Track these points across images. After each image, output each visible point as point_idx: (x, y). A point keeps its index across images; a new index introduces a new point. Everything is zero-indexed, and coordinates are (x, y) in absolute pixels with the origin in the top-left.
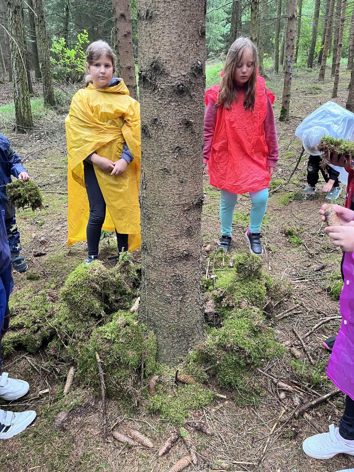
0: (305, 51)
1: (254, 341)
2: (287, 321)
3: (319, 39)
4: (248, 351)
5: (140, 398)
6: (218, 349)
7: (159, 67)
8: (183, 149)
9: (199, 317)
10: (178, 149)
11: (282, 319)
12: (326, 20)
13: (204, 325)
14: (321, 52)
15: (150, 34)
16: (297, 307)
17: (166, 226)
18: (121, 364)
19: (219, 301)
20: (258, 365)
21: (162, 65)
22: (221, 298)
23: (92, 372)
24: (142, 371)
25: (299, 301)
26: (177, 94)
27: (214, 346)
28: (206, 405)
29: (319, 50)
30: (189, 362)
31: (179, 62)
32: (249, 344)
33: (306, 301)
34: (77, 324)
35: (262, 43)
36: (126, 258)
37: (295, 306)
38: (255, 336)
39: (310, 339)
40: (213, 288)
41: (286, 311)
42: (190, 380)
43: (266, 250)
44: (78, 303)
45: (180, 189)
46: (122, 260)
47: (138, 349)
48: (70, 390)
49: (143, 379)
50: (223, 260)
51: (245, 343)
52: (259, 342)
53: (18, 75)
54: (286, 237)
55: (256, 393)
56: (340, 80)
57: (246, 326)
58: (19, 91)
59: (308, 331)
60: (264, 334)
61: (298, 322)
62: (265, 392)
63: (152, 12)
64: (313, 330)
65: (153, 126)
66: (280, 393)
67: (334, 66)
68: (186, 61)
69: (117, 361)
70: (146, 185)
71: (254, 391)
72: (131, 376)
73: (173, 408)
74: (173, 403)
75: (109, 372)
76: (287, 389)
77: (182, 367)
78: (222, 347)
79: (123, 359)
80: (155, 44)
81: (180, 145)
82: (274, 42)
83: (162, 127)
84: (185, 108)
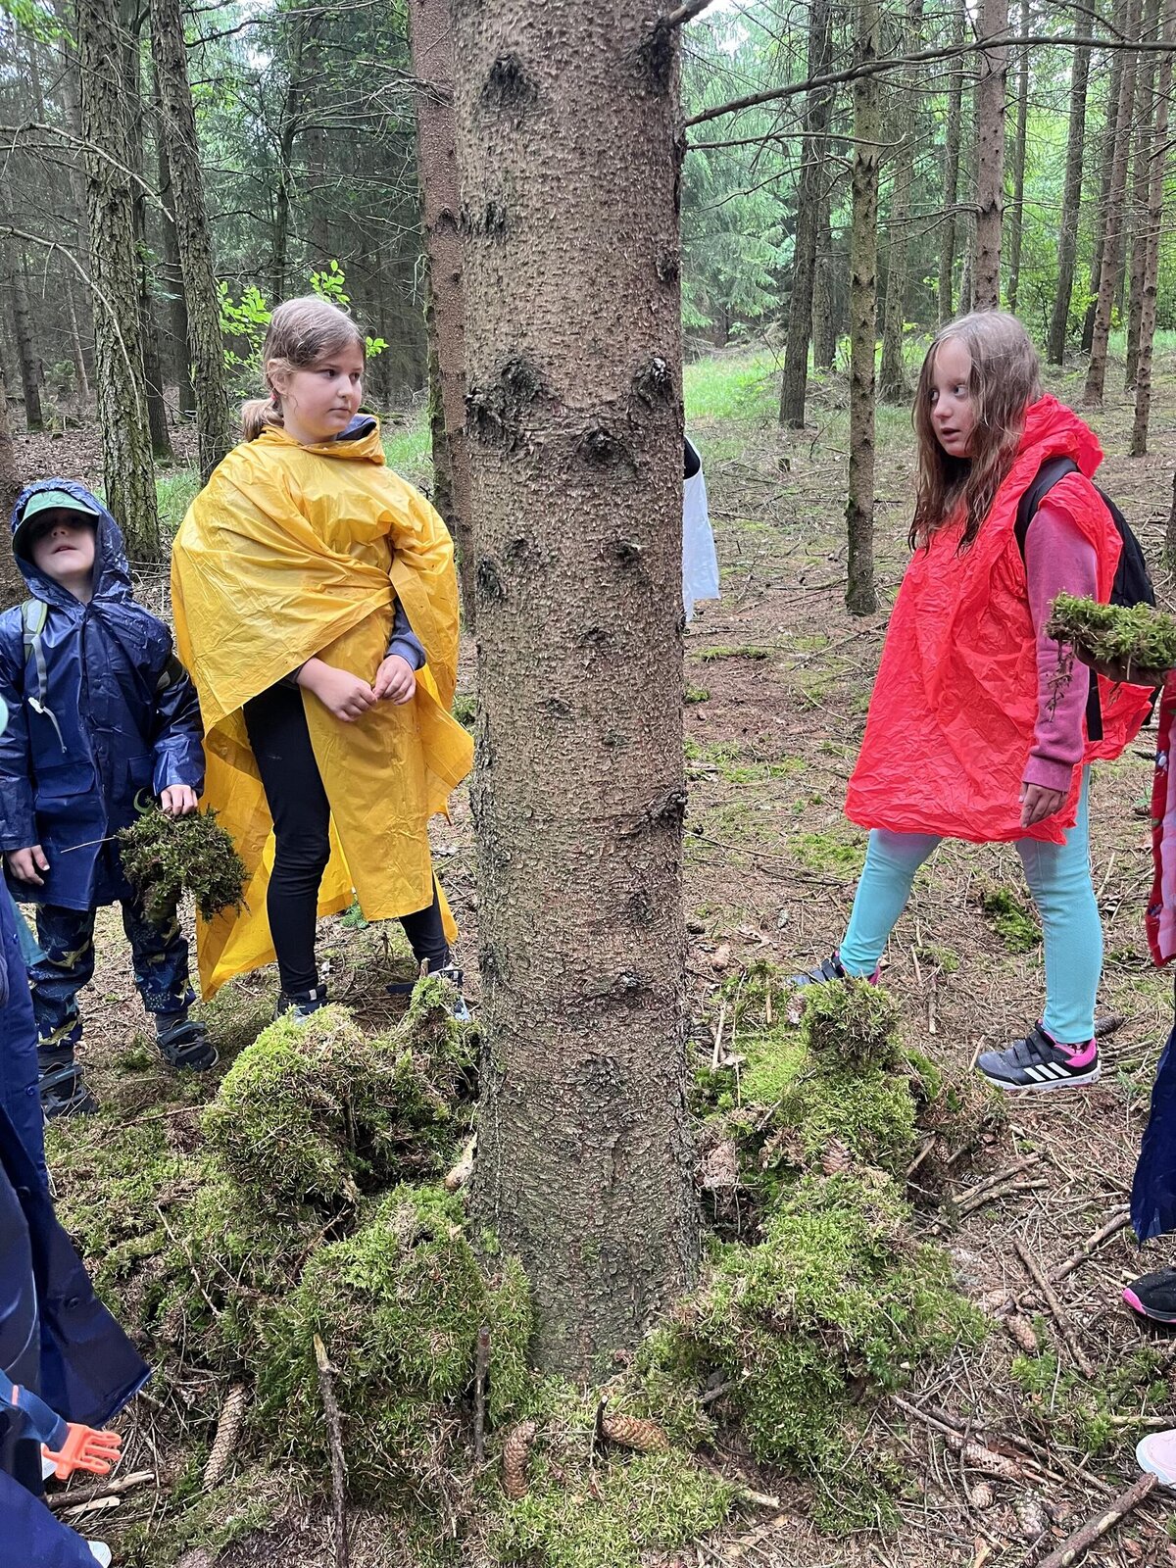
0: (1039, 314)
1: (874, 1293)
2: (997, 1216)
3: (1084, 274)
4: (850, 1333)
5: (469, 1507)
6: (744, 1326)
7: (528, 378)
8: (611, 637)
9: (681, 1204)
10: (594, 637)
11: (979, 1208)
12: (1104, 215)
13: (703, 1233)
14: (1090, 315)
15: (501, 278)
16: (1031, 1166)
17: (559, 890)
18: (401, 1380)
19: (754, 1147)
20: (888, 1386)
21: (539, 372)
22: (760, 1137)
23: (303, 1408)
24: (480, 1405)
25: (1035, 1145)
26: (586, 461)
27: (731, 1315)
28: (705, 1534)
29: (1084, 308)
30: (648, 1369)
31: (593, 363)
32: (853, 1306)
33: (1060, 1143)
34: (256, 1230)
35: (896, 291)
36: (436, 998)
37: (1023, 1162)
38: (876, 1275)
39: (1079, 1284)
40: (732, 1101)
41: (992, 1179)
42: (651, 1436)
43: (917, 964)
44: (262, 1155)
45: (605, 768)
46: (422, 1002)
47: (464, 1323)
48: (225, 1473)
49: (482, 1434)
50: (768, 1000)
51: (840, 1305)
52: (890, 1300)
53: (117, 401)
54: (987, 917)
55: (887, 1486)
56: (1157, 400)
57: (843, 1238)
58: (119, 449)
59: (1071, 1253)
60: (906, 1269)
61: (1034, 1221)
62: (919, 1484)
63: (504, 210)
64: (1087, 1250)
65: (512, 563)
66: (971, 1484)
67: (1132, 356)
68: (618, 358)
69: (388, 1369)
70: (493, 752)
71: (880, 1479)
72: (435, 1424)
73: (587, 1543)
74: (589, 1527)
75: (362, 1409)
76: (997, 1468)
77: (622, 1389)
78: (758, 1316)
79: (406, 1361)
80: (516, 309)
81: (601, 624)
82: (936, 286)
83: (542, 566)
84: (616, 504)
